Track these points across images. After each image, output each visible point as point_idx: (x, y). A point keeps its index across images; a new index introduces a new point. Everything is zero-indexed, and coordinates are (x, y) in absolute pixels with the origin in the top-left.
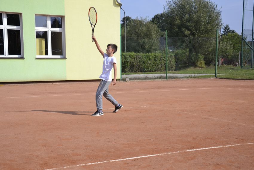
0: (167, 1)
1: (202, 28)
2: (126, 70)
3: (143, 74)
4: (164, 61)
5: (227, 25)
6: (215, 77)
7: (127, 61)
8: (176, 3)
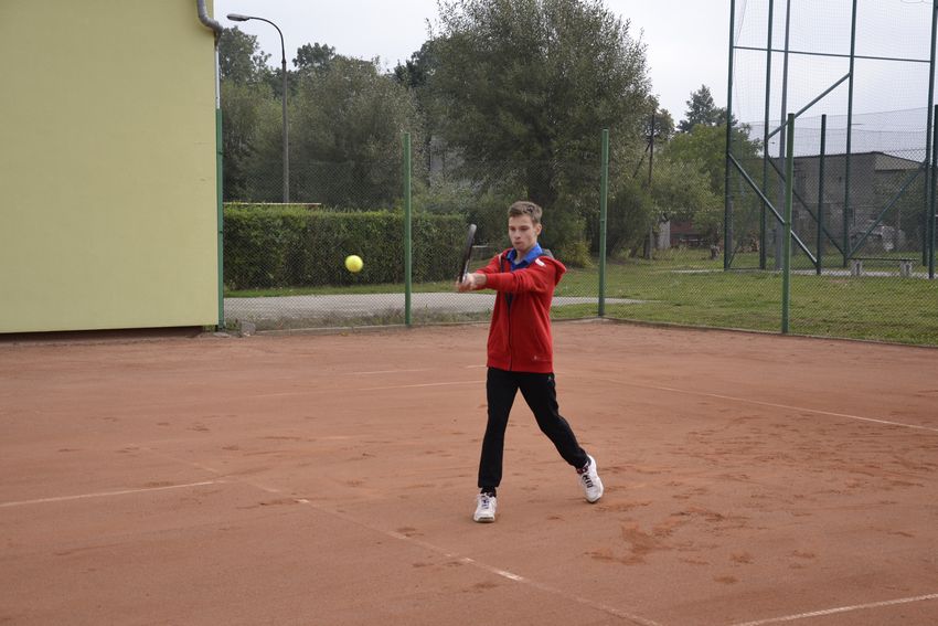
0: (443, 4)
1: (576, 113)
2: (272, 277)
3: (336, 293)
4: (427, 240)
5: (704, 89)
6: (601, 313)
7: (274, 243)
8: (475, 13)
